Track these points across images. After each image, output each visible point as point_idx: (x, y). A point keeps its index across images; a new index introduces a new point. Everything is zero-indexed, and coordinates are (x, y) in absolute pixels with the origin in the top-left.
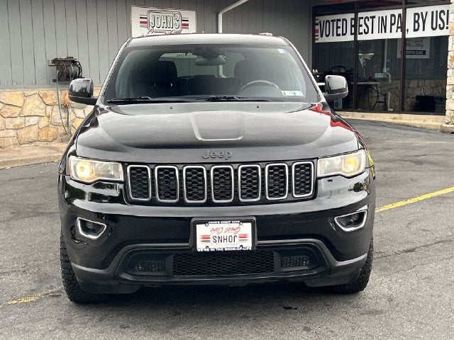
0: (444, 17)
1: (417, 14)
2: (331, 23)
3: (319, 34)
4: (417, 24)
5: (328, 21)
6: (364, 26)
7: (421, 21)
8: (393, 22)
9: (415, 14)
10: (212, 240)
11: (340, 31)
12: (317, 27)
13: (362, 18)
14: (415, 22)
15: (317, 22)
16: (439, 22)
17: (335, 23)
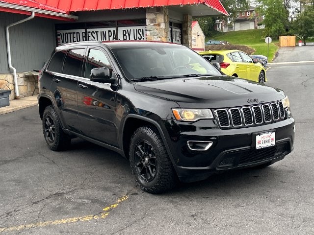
0: (141, 33)
1: (125, 31)
2: (69, 35)
3: (61, 41)
4: (125, 36)
5: (66, 33)
6: (91, 36)
7: (127, 35)
8: (110, 35)
9: (123, 31)
10: (262, 143)
11: (75, 39)
12: (59, 37)
13: (90, 32)
14: (124, 35)
15: (58, 34)
16: (138, 35)
17: (72, 35)
